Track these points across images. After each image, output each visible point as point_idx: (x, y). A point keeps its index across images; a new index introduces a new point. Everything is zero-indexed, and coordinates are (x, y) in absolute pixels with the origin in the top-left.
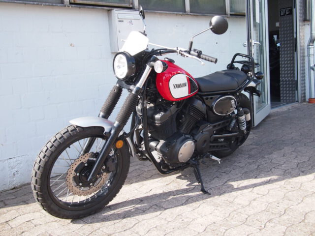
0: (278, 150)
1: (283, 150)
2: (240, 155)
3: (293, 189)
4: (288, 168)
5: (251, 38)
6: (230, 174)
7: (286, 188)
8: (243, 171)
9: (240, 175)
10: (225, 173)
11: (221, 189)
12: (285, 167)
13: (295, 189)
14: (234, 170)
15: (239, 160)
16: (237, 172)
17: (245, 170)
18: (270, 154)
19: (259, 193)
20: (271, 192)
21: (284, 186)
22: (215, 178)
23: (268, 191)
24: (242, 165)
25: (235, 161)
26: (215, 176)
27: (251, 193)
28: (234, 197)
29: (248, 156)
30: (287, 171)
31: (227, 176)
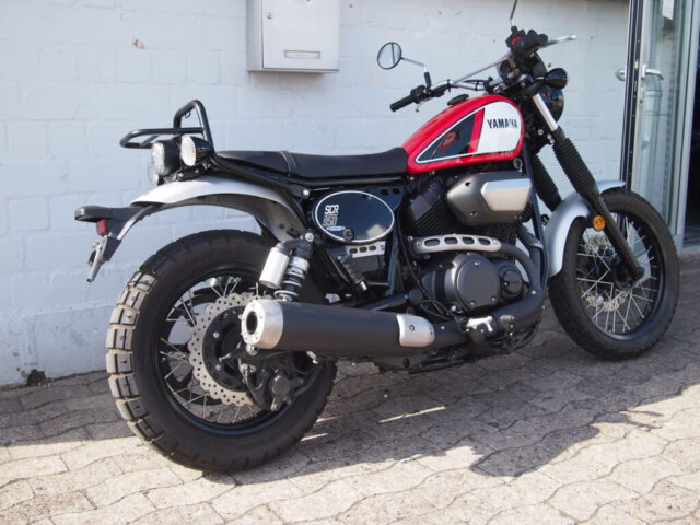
0: (668, 371)
1: (682, 373)
2: (557, 374)
3: (672, 514)
4: (678, 436)
5: (638, 58)
6: (508, 432)
7: (652, 508)
8: (549, 428)
9: (535, 438)
10: (496, 425)
11: (464, 478)
12: (673, 431)
13: (679, 514)
14: (525, 419)
15: (551, 390)
16: (531, 429)
17: (557, 424)
18: (641, 381)
19: (568, 512)
20: (602, 513)
21: (649, 497)
22: (464, 438)
23: (594, 508)
24: (552, 407)
25: (538, 392)
26: (465, 434)
27: (544, 507)
28: (490, 515)
29: (579, 379)
30: (672, 445)
31: (500, 438)
